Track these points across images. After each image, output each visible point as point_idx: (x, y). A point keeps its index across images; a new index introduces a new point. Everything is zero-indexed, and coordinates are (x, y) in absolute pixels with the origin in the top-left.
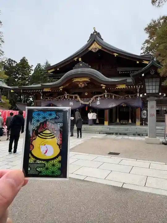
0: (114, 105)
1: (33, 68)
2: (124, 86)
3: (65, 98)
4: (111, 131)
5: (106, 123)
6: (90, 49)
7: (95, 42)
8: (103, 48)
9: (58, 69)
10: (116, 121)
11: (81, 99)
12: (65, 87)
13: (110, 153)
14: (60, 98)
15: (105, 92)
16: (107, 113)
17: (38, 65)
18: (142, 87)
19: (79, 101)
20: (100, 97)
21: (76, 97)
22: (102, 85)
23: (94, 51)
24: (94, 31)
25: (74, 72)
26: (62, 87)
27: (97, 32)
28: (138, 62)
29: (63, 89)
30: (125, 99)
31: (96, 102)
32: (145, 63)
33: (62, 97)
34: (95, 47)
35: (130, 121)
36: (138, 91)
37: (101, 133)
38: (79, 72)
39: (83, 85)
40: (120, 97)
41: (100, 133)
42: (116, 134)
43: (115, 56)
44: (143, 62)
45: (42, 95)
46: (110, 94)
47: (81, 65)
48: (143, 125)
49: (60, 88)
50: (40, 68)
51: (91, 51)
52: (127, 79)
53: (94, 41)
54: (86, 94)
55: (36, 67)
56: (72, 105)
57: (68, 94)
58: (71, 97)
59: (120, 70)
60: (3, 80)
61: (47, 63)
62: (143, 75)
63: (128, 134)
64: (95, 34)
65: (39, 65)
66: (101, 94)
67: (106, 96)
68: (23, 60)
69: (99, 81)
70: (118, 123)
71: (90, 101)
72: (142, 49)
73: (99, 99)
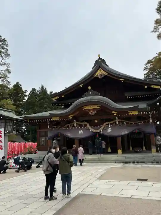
0: (127, 133)
1: (27, 94)
2: (135, 113)
3: (74, 126)
4: (128, 160)
5: (120, 151)
6: (95, 75)
7: (100, 69)
8: (109, 74)
9: (63, 96)
10: (129, 148)
11: (91, 127)
12: (74, 115)
13: (138, 180)
14: (68, 126)
15: (116, 119)
16: (119, 141)
17: (32, 90)
18: (154, 113)
19: (89, 129)
20: (111, 124)
21: (85, 125)
22: (113, 112)
23: (100, 77)
24: (99, 58)
25: (85, 101)
26: (72, 115)
27: (101, 59)
28: (146, 87)
29: (72, 117)
30: (138, 125)
31: (107, 130)
32: (153, 87)
33: (71, 125)
34: (100, 73)
35: (144, 148)
36: (151, 117)
37: (118, 163)
38: (89, 100)
39: (94, 113)
40: (132, 123)
41: (116, 163)
42: (134, 163)
43: (122, 81)
44: (152, 86)
45: (49, 124)
46: (121, 120)
47: (91, 93)
48: (158, 152)
49: (70, 116)
50: (35, 93)
51: (97, 77)
52: (138, 106)
53: (100, 67)
54: (96, 121)
55: (30, 93)
56: (82, 133)
57: (77, 123)
58: (81, 125)
59: (127, 94)
60: (14, 111)
61: (42, 87)
62: (158, 104)
63: (145, 162)
64: (100, 60)
65: (34, 90)
66: (112, 121)
67: (117, 123)
68: (16, 86)
69: (109, 108)
70: (131, 151)
71: (101, 129)
72: (144, 70)
73: (110, 127)
